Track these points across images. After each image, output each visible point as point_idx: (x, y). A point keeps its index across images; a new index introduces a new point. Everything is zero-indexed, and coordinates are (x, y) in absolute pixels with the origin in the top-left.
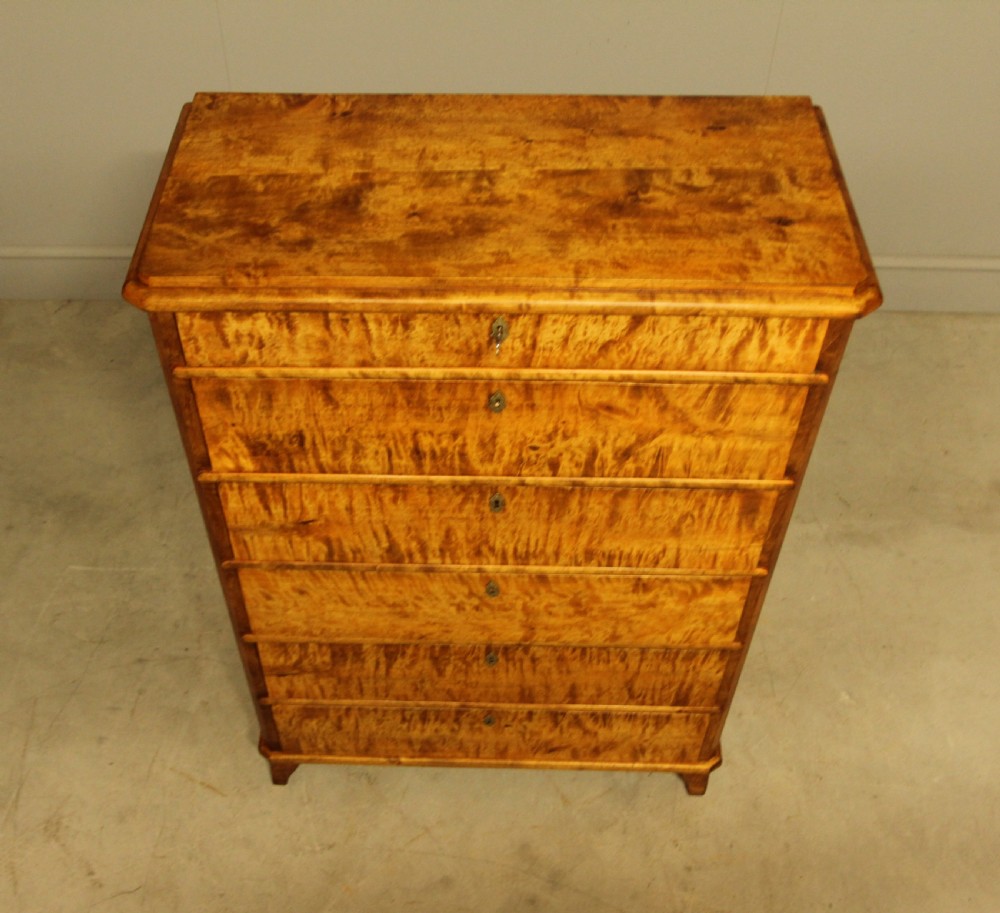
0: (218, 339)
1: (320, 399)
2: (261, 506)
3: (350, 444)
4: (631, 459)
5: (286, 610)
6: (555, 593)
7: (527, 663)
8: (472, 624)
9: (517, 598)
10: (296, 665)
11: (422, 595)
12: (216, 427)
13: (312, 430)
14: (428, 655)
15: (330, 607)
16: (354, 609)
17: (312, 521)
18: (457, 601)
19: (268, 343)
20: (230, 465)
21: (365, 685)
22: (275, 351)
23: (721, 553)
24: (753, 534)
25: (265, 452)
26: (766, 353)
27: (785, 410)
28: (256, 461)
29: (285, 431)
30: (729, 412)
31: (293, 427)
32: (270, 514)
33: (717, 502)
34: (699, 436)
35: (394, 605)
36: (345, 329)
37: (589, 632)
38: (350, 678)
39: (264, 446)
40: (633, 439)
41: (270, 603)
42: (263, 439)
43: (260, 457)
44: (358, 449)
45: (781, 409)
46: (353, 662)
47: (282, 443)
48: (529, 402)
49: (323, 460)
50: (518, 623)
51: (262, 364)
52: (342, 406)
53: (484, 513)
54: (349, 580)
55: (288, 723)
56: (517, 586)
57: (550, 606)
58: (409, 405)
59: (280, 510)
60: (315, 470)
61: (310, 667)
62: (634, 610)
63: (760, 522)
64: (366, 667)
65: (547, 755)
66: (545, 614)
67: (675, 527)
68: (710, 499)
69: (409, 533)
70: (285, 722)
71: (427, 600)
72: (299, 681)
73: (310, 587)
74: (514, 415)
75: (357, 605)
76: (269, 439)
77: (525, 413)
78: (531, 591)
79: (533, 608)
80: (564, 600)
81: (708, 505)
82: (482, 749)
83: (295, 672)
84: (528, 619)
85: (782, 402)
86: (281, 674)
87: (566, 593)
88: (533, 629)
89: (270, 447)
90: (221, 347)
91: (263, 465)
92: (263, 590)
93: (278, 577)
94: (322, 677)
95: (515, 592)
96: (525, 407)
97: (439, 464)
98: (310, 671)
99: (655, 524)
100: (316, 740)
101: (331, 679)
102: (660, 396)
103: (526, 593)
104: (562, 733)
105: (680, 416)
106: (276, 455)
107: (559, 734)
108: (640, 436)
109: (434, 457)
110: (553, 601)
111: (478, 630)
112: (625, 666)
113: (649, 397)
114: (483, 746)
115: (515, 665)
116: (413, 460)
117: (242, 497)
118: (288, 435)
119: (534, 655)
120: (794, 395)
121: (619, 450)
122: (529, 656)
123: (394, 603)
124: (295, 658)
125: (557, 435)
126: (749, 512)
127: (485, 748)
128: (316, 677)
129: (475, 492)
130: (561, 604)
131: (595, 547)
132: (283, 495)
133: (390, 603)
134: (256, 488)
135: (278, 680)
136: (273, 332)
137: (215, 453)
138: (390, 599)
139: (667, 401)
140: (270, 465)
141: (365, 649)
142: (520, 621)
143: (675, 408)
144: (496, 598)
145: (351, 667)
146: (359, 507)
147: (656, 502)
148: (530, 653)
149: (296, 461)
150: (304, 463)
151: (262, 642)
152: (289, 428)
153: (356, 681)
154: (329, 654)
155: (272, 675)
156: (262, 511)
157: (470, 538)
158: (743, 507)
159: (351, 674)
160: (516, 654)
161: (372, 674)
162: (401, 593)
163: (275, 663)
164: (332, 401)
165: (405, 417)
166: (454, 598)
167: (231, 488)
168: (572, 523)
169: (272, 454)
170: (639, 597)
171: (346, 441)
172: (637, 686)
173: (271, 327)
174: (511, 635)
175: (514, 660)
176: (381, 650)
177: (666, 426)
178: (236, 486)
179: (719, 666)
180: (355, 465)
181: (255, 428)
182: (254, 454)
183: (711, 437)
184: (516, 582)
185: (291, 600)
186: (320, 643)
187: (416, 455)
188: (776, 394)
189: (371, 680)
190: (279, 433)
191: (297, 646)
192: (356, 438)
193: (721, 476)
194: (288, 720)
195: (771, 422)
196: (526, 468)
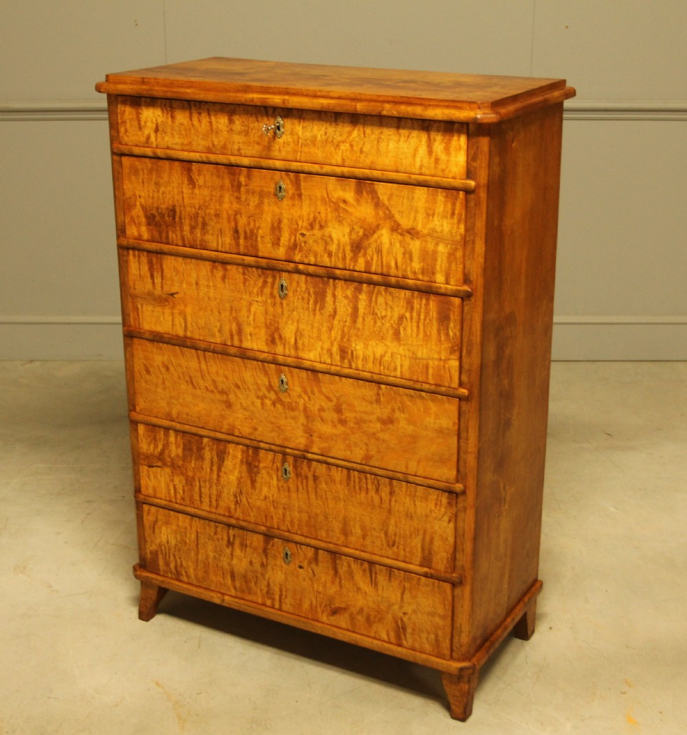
0: (136, 123)
1: (186, 179)
2: (148, 274)
3: (200, 220)
4: (362, 251)
5: (156, 385)
6: (324, 395)
7: (311, 482)
8: (271, 423)
9: (300, 396)
10: (161, 457)
11: (239, 383)
12: (130, 198)
13: (180, 207)
14: (244, 460)
15: (183, 387)
16: (198, 392)
17: (177, 293)
18: (260, 394)
19: (160, 129)
20: (136, 233)
21: (203, 490)
22: (164, 135)
23: (431, 363)
24: (450, 345)
26: (433, 160)
27: (453, 214)
28: (149, 230)
31: (171, 202)
32: (154, 283)
33: (421, 305)
34: (401, 234)
35: (222, 392)
36: (199, 121)
37: (349, 447)
38: (193, 478)
39: (154, 216)
40: (361, 233)
41: (148, 377)
42: (154, 212)
43: (151, 227)
44: (204, 224)
45: (450, 211)
46: (197, 459)
47: (164, 215)
48: (299, 192)
49: (185, 233)
50: (301, 427)
51: (157, 145)
52: (197, 186)
53: (275, 298)
54: (196, 359)
55: (152, 529)
56: (299, 382)
57: (322, 409)
58: (232, 188)
59: (160, 280)
60: (180, 243)
61: (168, 459)
62: (378, 426)
63: (452, 331)
64: (204, 467)
65: (331, 618)
66: (319, 419)
67: (396, 329)
68: (415, 301)
69: (231, 314)
70: (150, 527)
71: (243, 390)
72: (161, 476)
73: (172, 364)
74: (290, 203)
75: (200, 389)
76: (157, 211)
77: (296, 202)
78: (309, 390)
79: (311, 410)
80: (330, 404)
81: (415, 307)
82: (283, 597)
83: (159, 464)
84: (308, 423)
85: (449, 206)
86: (150, 464)
87: (331, 396)
88: (311, 436)
89: (157, 218)
90: (137, 129)
91: (152, 234)
92: (145, 362)
93: (155, 350)
94: (176, 474)
95: (298, 389)
96: (296, 197)
97: (249, 244)
98: (169, 464)
99: (383, 324)
100: (169, 557)
101: (182, 477)
102: (374, 193)
103: (305, 392)
104: (341, 587)
105: (387, 212)
106: (160, 226)
107: (339, 589)
108: (365, 230)
109: (246, 238)
110: (323, 404)
111: (275, 431)
112: (379, 499)
113: (367, 193)
114: (284, 593)
115: (302, 483)
116: (234, 239)
117: (140, 264)
118: (168, 209)
119: (315, 472)
120: (456, 199)
121: (354, 243)
122: (312, 473)
123: (222, 389)
124: (160, 447)
125: (315, 224)
126: (444, 319)
127: (286, 596)
128: (172, 472)
129: (270, 277)
130: (329, 409)
131: (346, 345)
132: (161, 266)
133: (220, 389)
134: (147, 256)
135: (148, 471)
136: (163, 119)
137: (129, 222)
138: (220, 384)
139: (378, 198)
140: (156, 235)
141: (204, 444)
142: (303, 425)
143: (384, 205)
144: (286, 394)
145: (195, 465)
146: (202, 282)
147: (381, 300)
148: (312, 469)
149: (170, 233)
150: (175, 236)
151: (141, 423)
152: (168, 202)
153: (198, 484)
154: (182, 446)
155: (144, 465)
156: (149, 280)
157: (268, 324)
158: (439, 313)
159: (195, 474)
160: (302, 469)
161: (208, 477)
162: (227, 378)
163: (147, 450)
164: (192, 182)
165: (230, 199)
166: (259, 390)
167: (134, 255)
168: (330, 316)
169: (158, 225)
170: (381, 409)
171: (198, 217)
172: (391, 529)
173: (163, 116)
174: (297, 441)
175: (301, 476)
176: (215, 447)
177: (381, 222)
178: (137, 253)
179: (449, 514)
180: (202, 240)
181: (151, 201)
182: (149, 224)
183: (410, 236)
184: (299, 377)
185: (161, 376)
186: (176, 431)
187: (236, 235)
188: (445, 197)
189: (207, 484)
190: (163, 206)
191: (162, 432)
192: (204, 215)
193: (420, 277)
194: (152, 525)
195: (445, 224)
196: (299, 253)
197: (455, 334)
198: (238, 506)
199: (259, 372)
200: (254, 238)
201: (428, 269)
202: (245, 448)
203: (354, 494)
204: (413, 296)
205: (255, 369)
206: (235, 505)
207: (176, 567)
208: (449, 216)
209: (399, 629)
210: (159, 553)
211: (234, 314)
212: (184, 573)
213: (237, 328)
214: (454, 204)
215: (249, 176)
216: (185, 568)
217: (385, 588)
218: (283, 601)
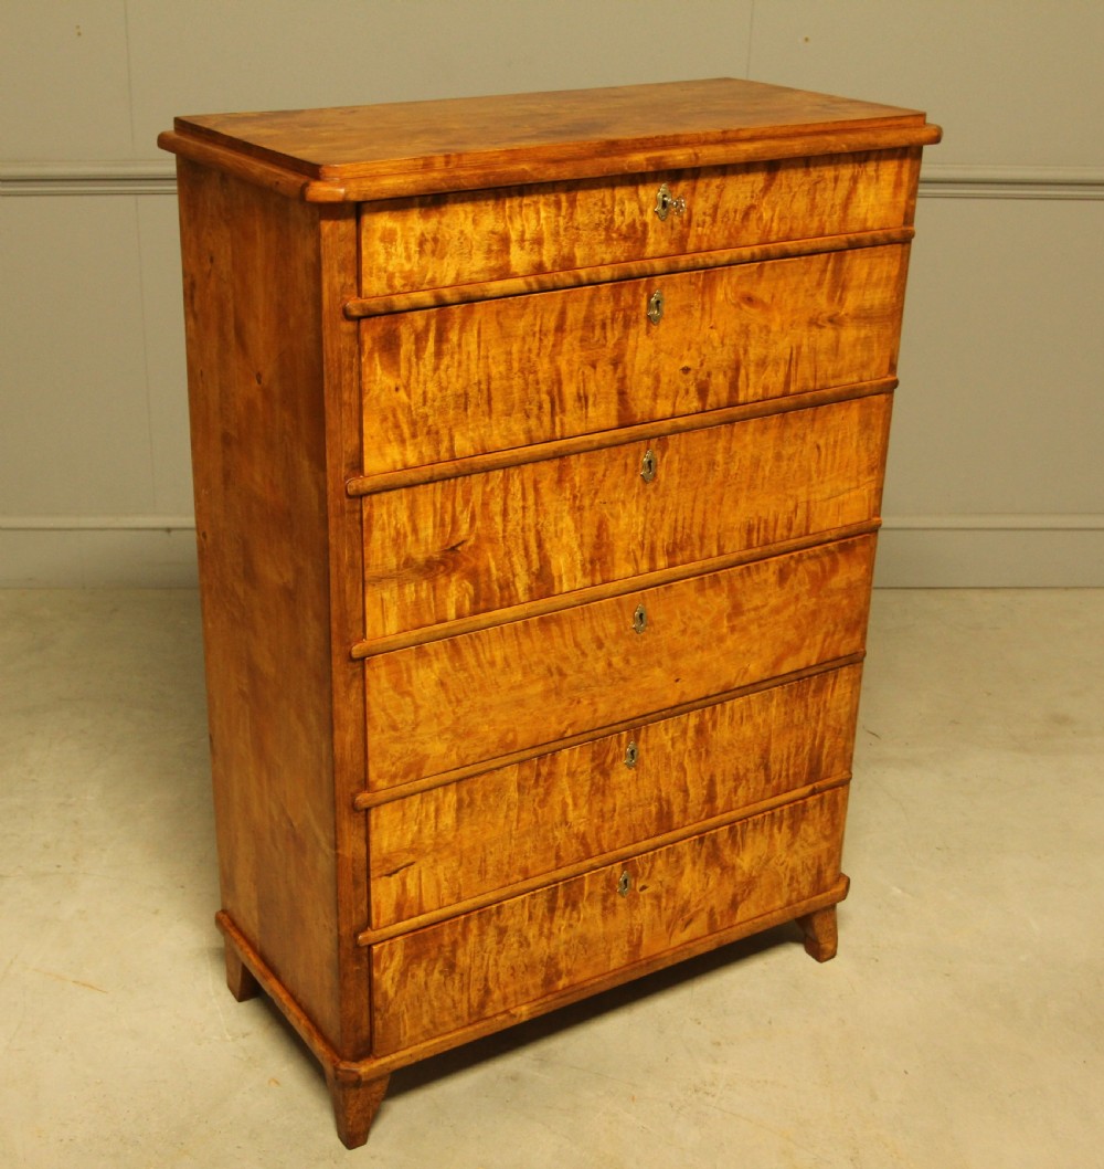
10: (414, 846)
12: (377, 397)
17: (462, 543)
24: (870, 461)
25: (425, 430)
28: (415, 446)
29: (452, 390)
30: (844, 288)
31: (461, 383)
34: (821, 327)
38: (473, 849)
39: (426, 419)
42: (427, 409)
53: (635, 486)
56: (665, 606)
57: (695, 633)
59: (429, 531)
61: (430, 842)
63: (873, 442)
65: (682, 935)
66: (689, 650)
68: (832, 418)
73: (446, 673)
74: (670, 324)
76: (433, 406)
77: (682, 320)
78: (677, 611)
79: (679, 641)
83: (411, 859)
84: (674, 664)
86: (392, 869)
89: (432, 419)
93: (413, 661)
94: (442, 859)
95: (662, 618)
96: (683, 311)
98: (429, 850)
101: (452, 859)
103: (673, 616)
106: (437, 433)
108: (775, 335)
110: (697, 623)
117: (389, 516)
118: (455, 395)
121: (759, 360)
124: (413, 829)
126: (866, 429)
128: (436, 860)
129: (632, 453)
130: (705, 627)
134: (407, 495)
135: (388, 884)
140: (429, 450)
144: (643, 634)
147: (789, 433)
151: (379, 805)
154: (455, 805)
155: (380, 876)
158: (861, 422)
159: (476, 841)
160: (656, 737)
163: (389, 846)
167: (382, 500)
169: (432, 432)
178: (385, 496)
181: (420, 391)
182: (413, 435)
184: (664, 599)
186: (446, 785)
191: (417, 802)
195: (877, 295)
199: (601, 618)
205: (596, 616)
207: (432, 1018)
210: (401, 1014)
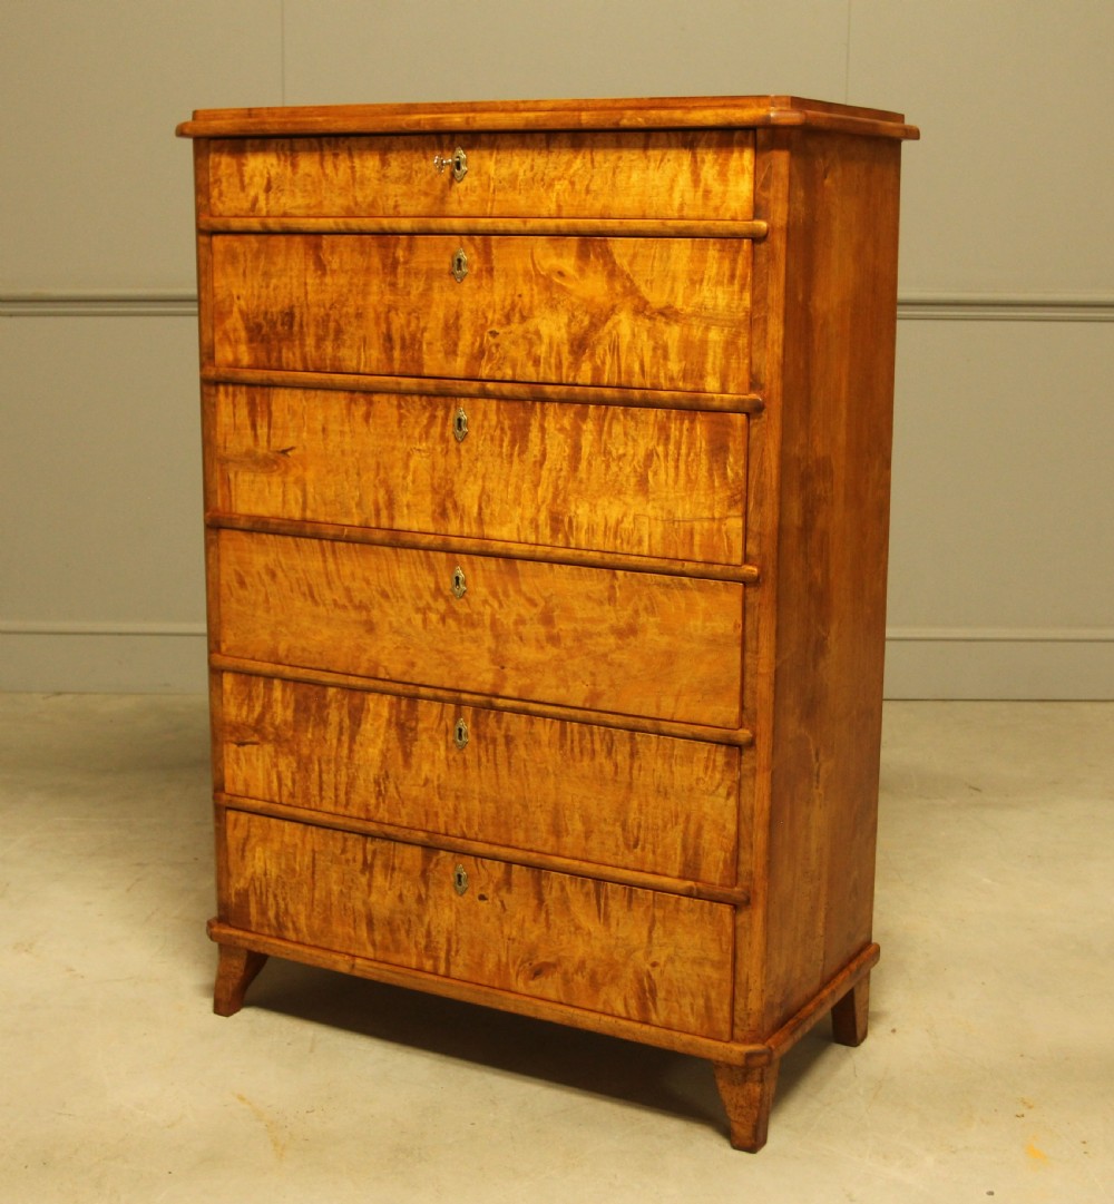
0: (236, 180)
1: (311, 262)
2: (248, 423)
3: (332, 325)
4: (588, 352)
5: (255, 605)
6: (524, 595)
7: (501, 748)
8: (439, 651)
9: (485, 602)
10: (258, 727)
11: (388, 589)
12: (223, 301)
13: (301, 307)
14: (393, 719)
15: (298, 603)
16: (321, 610)
17: (291, 449)
18: (421, 604)
19: (274, 186)
20: (230, 357)
21: (325, 777)
22: (279, 195)
23: (697, 526)
24: (729, 493)
25: (260, 338)
26: (700, 193)
27: (732, 277)
28: (252, 350)
29: (279, 307)
32: (256, 436)
33: (681, 431)
34: (650, 318)
35: (361, 607)
36: (335, 167)
37: (564, 680)
38: (310, 758)
39: (259, 326)
40: (586, 322)
41: (242, 593)
42: (261, 319)
43: (254, 345)
44: (339, 332)
45: (727, 273)
46: (316, 725)
47: (275, 324)
48: (488, 266)
49: (307, 349)
50: (487, 655)
51: (268, 212)
52: (328, 272)
53: (448, 441)
54: (319, 555)
55: (240, 853)
56: (485, 578)
57: (520, 621)
58: (383, 269)
59: (266, 430)
60: (299, 366)
61: (271, 730)
62: (612, 640)
63: (732, 469)
64: (328, 737)
65: (532, 983)
66: (515, 638)
67: (641, 476)
68: (673, 426)
69: (378, 474)
70: (237, 849)
71: (394, 600)
72: (258, 760)
73: (281, 567)
74: (474, 284)
75: (325, 605)
76: (265, 318)
77: (484, 282)
78: (499, 590)
79: (502, 623)
80: (534, 611)
81: (672, 436)
82: (453, 953)
83: (256, 738)
84: (497, 646)
85: (726, 265)
86: (241, 740)
87: (536, 597)
88: (503, 668)
89: (265, 329)
90: (238, 190)
91: (256, 356)
92: (238, 568)
93: (254, 547)
94: (282, 752)
95: (483, 591)
96: (484, 273)
97: (408, 357)
98: (271, 737)
99: (620, 469)
100: (267, 898)
101: (291, 758)
102: (607, 255)
103: (494, 594)
104: (548, 926)
105: (628, 284)
106: (269, 343)
107: (544, 930)
108: (593, 316)
109: (403, 348)
110: (523, 611)
111: (444, 664)
112: (613, 768)
113: (597, 257)
114: (454, 946)
115: (487, 751)
116: (385, 352)
117: (235, 406)
118: (282, 312)
119: (508, 729)
120: (737, 251)
121: (575, 339)
122: (503, 732)
123: (361, 602)
124: (258, 709)
125: (514, 315)
126: (718, 450)
127: (457, 951)
128: (276, 751)
129: (441, 407)
130: (531, 619)
131: (560, 508)
132: (269, 406)
133: (357, 602)
134: (247, 393)
135: (237, 753)
136: (279, 170)
137: (220, 339)
138: (356, 593)
139: (614, 263)
140: (262, 356)
141: (328, 699)
142: (489, 649)
143: (622, 272)
144: (462, 600)
145: (313, 734)
146: (334, 427)
147: (617, 429)
148: (504, 725)
149: (284, 351)
150: (291, 355)
151: (229, 671)
152: (283, 301)
153: (316, 767)
154: (292, 706)
155: (232, 742)
156: (249, 431)
157: (436, 485)
158: (710, 441)
159: (312, 751)
160: (487, 725)
161: (333, 754)
162: (368, 582)
163: (237, 716)
164: (321, 266)
165: (380, 287)
166: (420, 597)
167: (227, 393)
168: (535, 462)
169: (265, 340)
170: (616, 611)
171: (328, 321)
172: (632, 817)
173: (279, 165)
174: (480, 679)
175: (485, 738)
176: (346, 702)
177: (617, 302)
178: (231, 389)
179: (729, 783)
180: (335, 358)
181: (255, 303)
182: (251, 340)
183: (664, 320)
184: (484, 570)
185: (263, 589)
186: (285, 680)
187: (387, 345)
188: (720, 251)
189: (332, 766)
190: (274, 310)
191: (261, 685)
192: (337, 317)
193: (681, 384)
194: (241, 847)
195: (720, 295)
196: (487, 365)
197: (737, 474)
198: (381, 799)
199: (419, 567)
200: (417, 347)
201: (693, 371)
202: (394, 699)
203: (571, 762)
204: (668, 418)
205: (414, 564)
206: (377, 799)
207: (277, 916)
208: (726, 281)
209: (644, 993)
210: (250, 893)
211: (382, 475)
212: (290, 925)
213: (386, 497)
214: (734, 261)
215: (410, 248)
216: (292, 916)
217: (622, 921)
218: (452, 960)
